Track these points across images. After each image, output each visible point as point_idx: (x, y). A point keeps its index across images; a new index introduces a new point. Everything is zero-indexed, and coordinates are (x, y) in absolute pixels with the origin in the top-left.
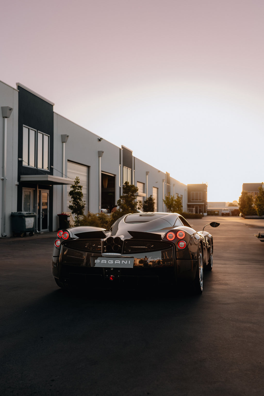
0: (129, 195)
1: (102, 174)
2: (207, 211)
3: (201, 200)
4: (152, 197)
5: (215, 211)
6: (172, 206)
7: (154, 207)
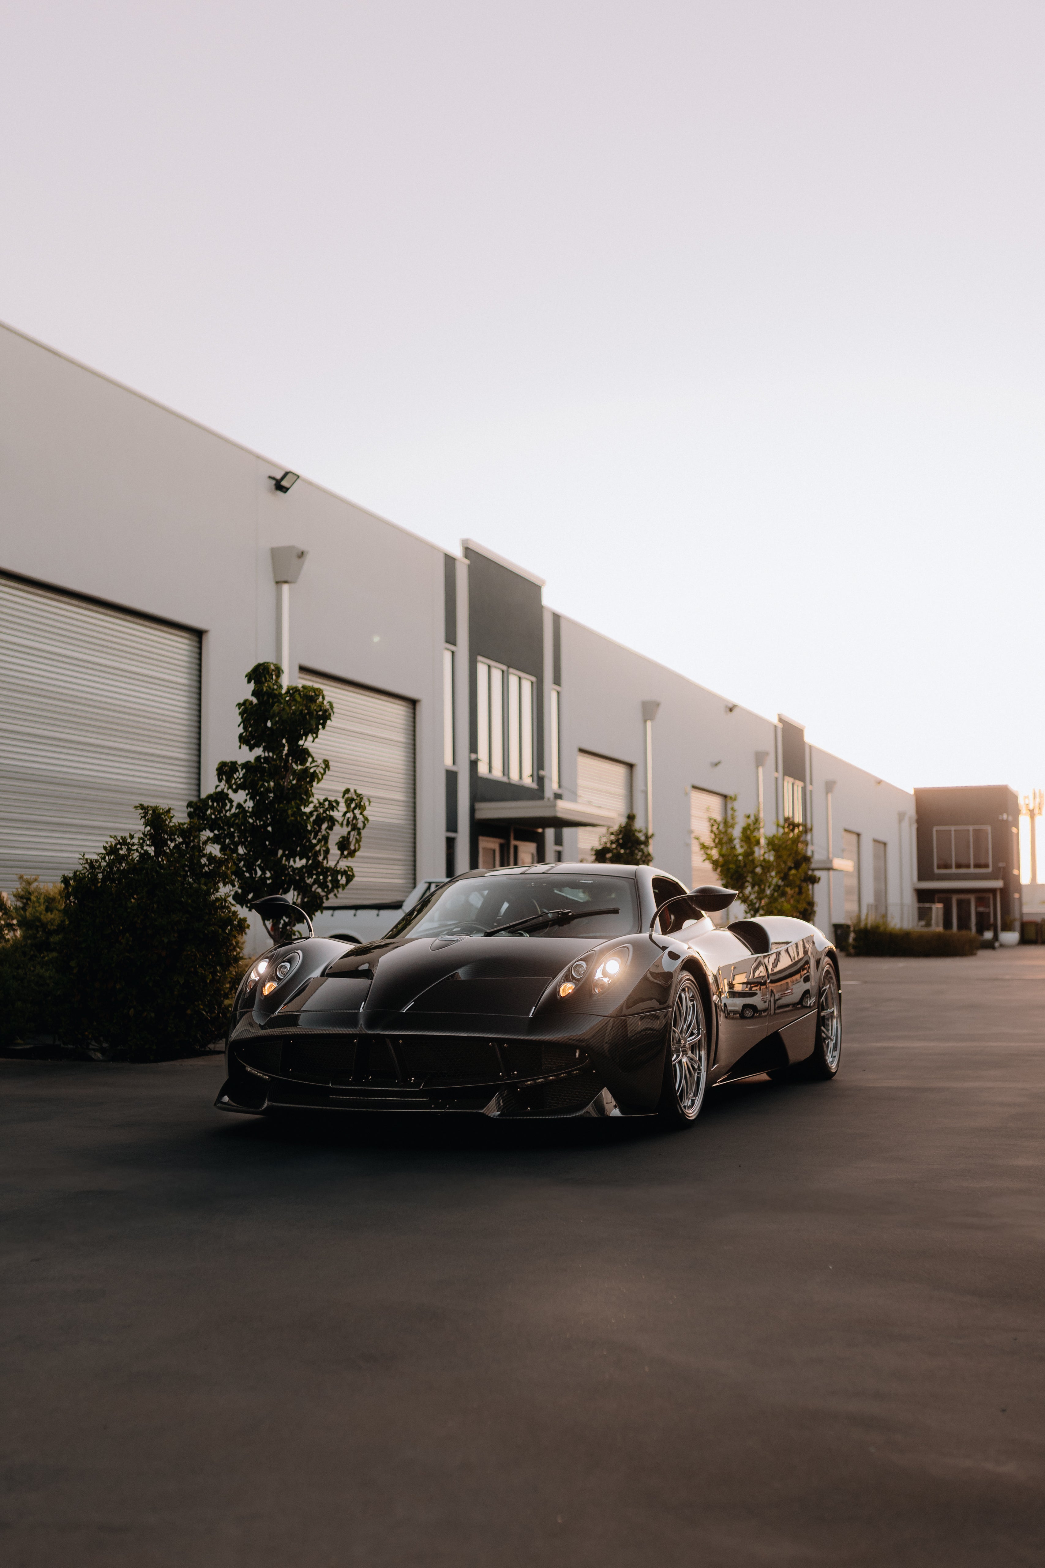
2: (1017, 925)
3: (986, 866)
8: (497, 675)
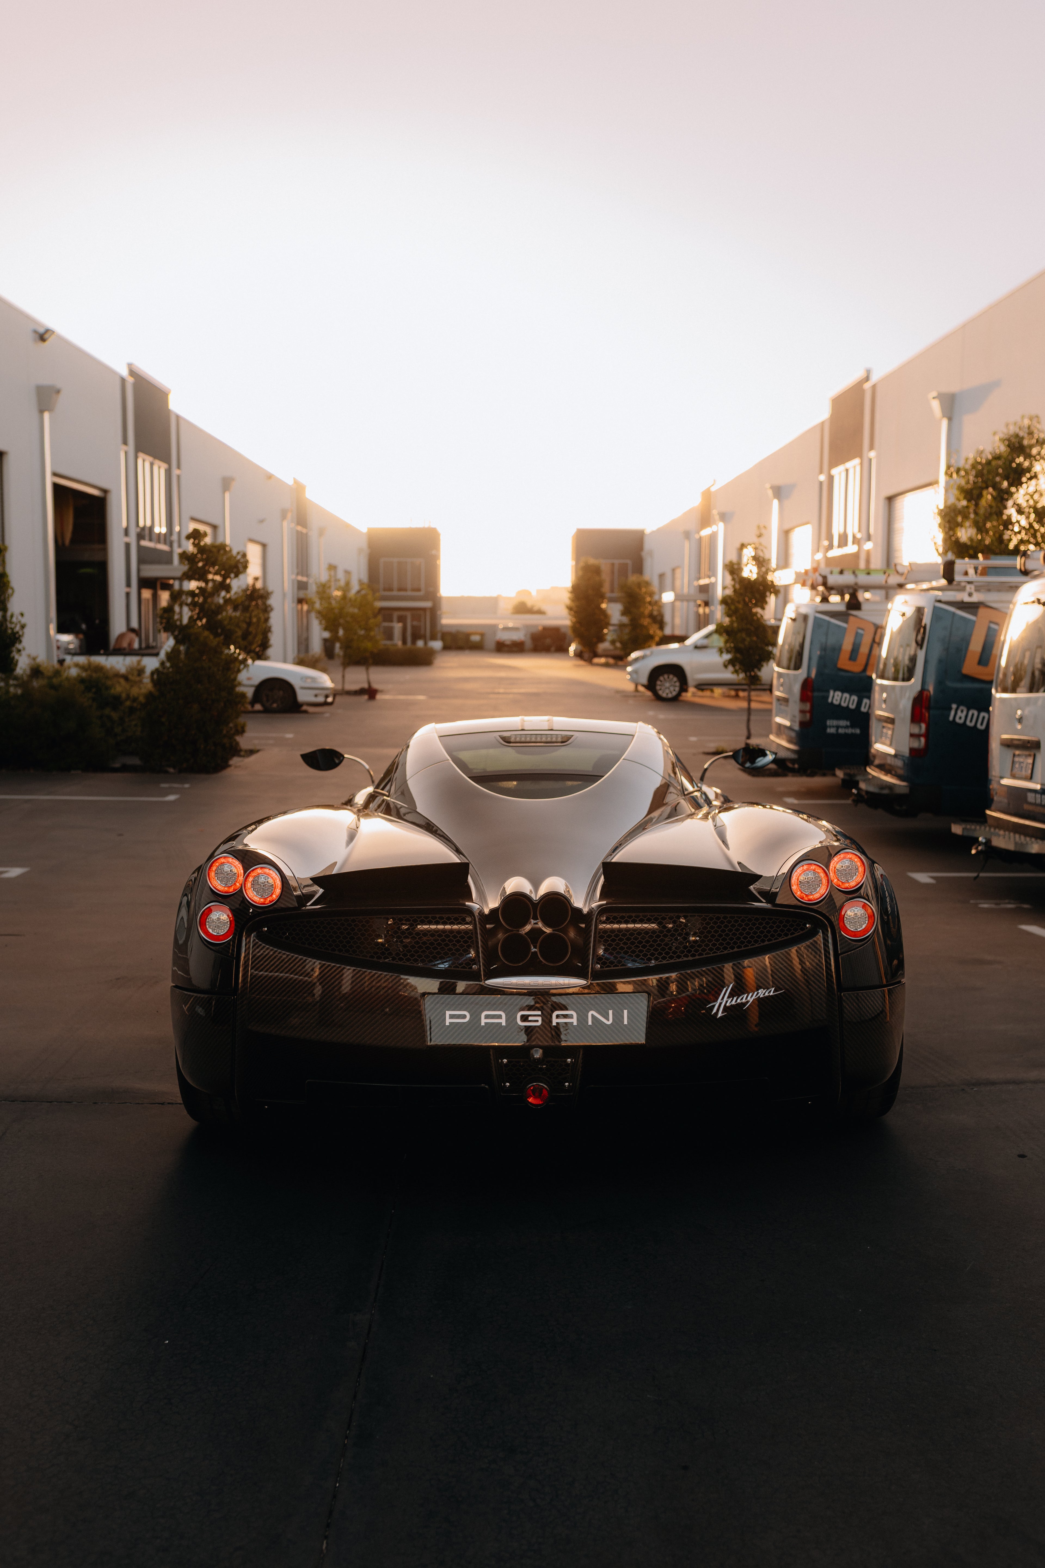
0: (210, 585)
1: (57, 487)
2: (439, 635)
3: (419, 590)
5: (468, 636)
6: (342, 621)
8: (147, 465)
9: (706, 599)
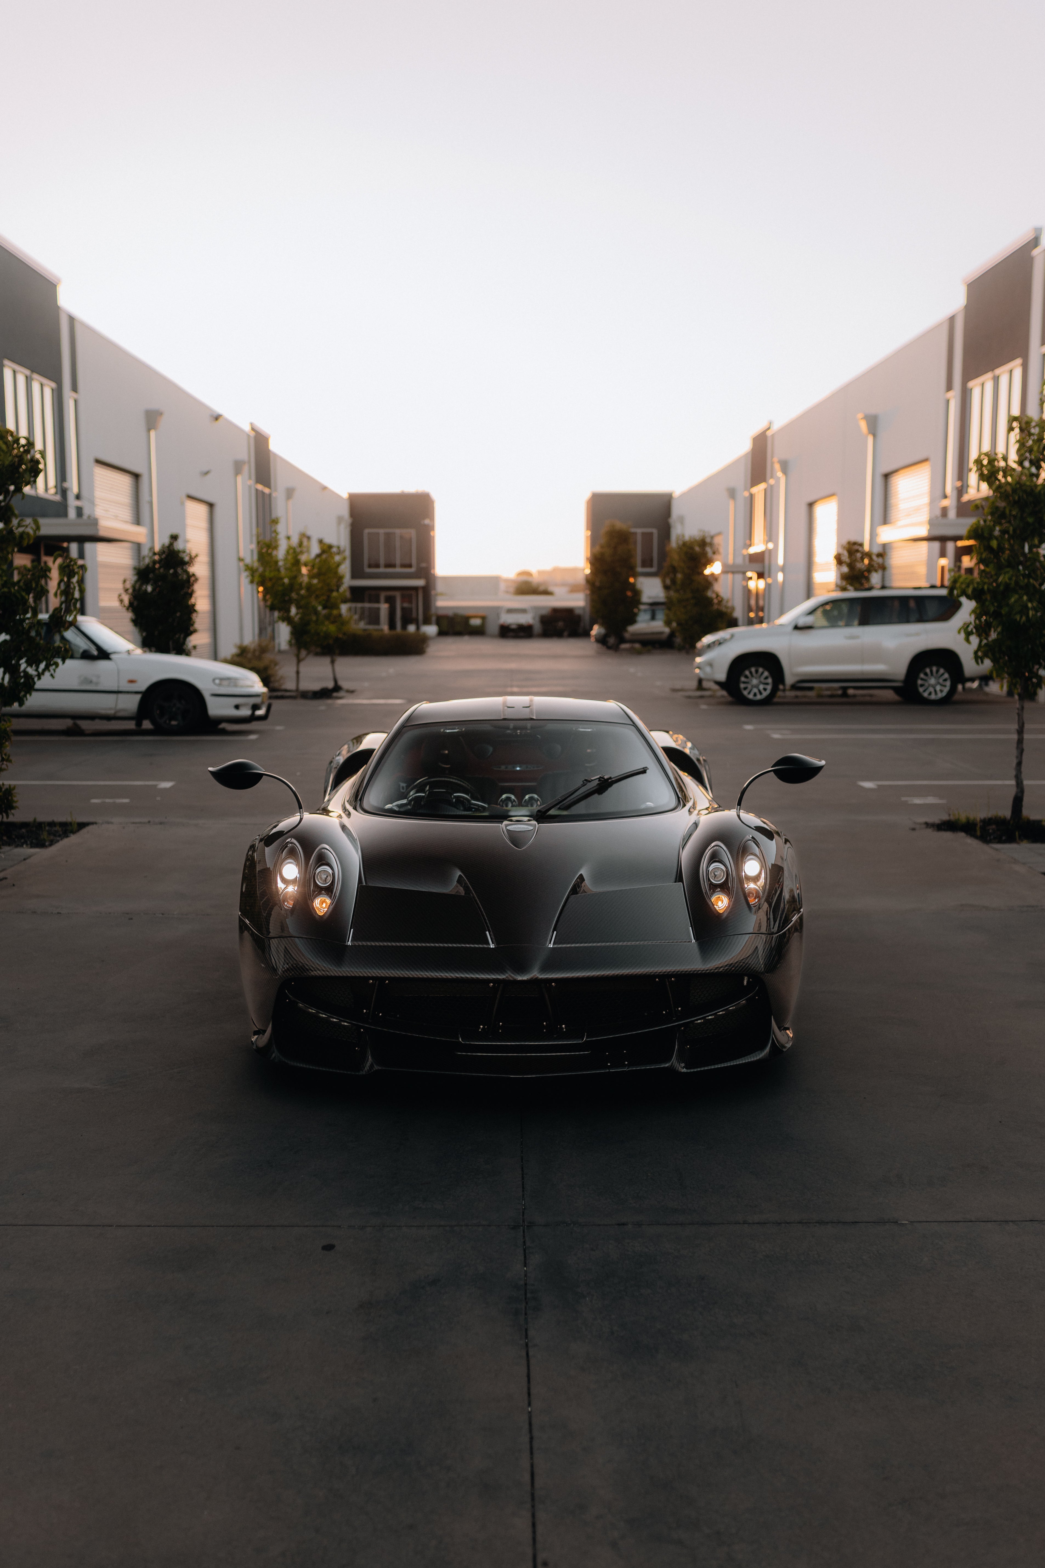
2: (434, 619)
3: (410, 566)
4: (179, 545)
5: (467, 619)
6: (294, 595)
7: (193, 601)
8: (21, 380)
9: (760, 570)
